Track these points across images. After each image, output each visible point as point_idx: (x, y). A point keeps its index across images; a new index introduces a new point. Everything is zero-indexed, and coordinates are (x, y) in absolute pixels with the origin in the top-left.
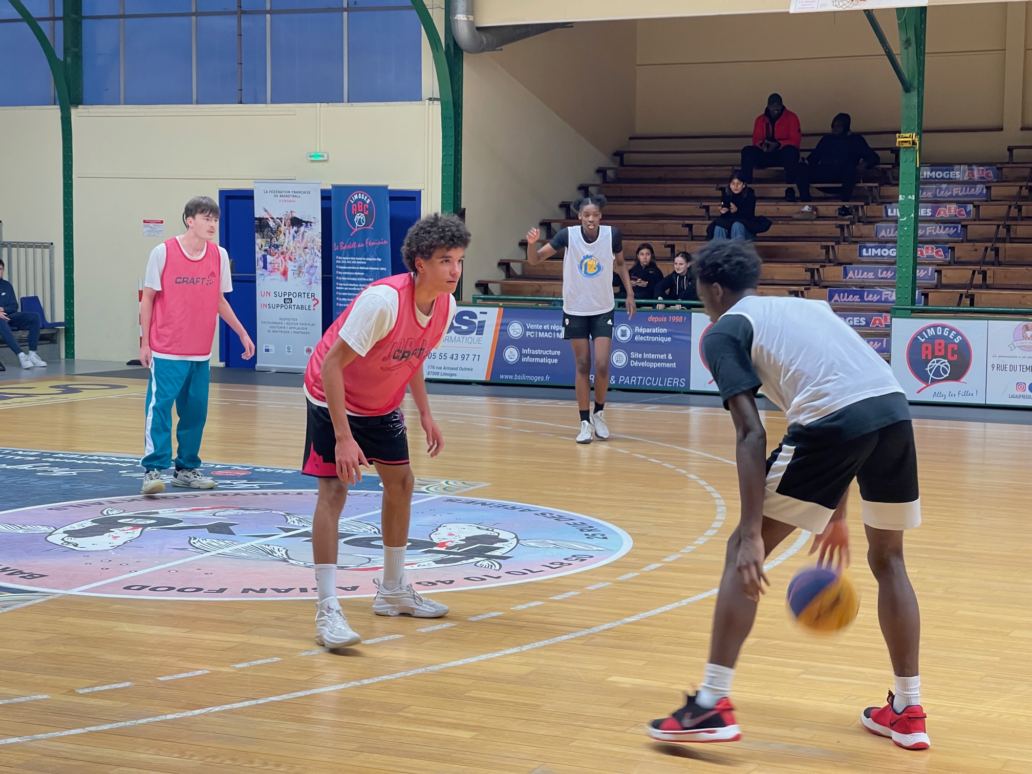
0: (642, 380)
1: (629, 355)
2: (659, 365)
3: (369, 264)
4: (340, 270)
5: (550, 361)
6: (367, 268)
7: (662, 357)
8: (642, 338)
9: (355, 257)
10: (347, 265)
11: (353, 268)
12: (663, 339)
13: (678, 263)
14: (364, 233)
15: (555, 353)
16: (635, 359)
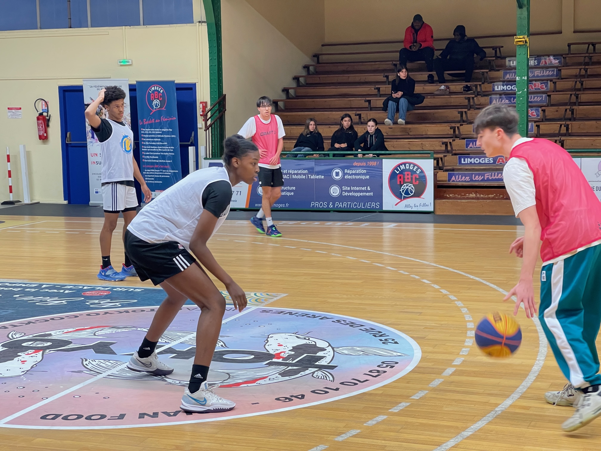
0: (350, 204)
1: (341, 188)
2: (361, 194)
3: (164, 133)
4: (144, 138)
5: (288, 194)
6: (163, 136)
7: (363, 189)
8: (349, 177)
9: (154, 129)
10: (149, 134)
11: (153, 136)
12: (363, 177)
13: (371, 125)
14: (159, 113)
15: (291, 188)
16: (345, 191)
